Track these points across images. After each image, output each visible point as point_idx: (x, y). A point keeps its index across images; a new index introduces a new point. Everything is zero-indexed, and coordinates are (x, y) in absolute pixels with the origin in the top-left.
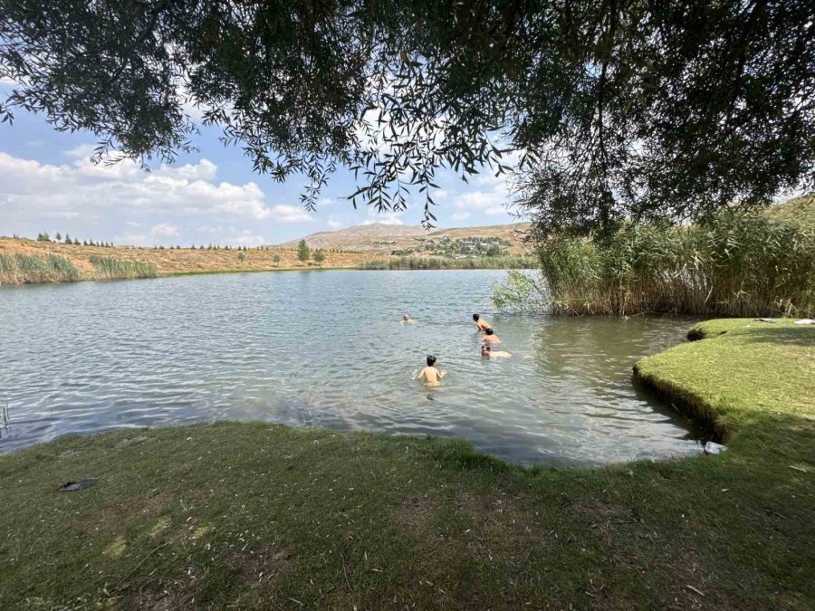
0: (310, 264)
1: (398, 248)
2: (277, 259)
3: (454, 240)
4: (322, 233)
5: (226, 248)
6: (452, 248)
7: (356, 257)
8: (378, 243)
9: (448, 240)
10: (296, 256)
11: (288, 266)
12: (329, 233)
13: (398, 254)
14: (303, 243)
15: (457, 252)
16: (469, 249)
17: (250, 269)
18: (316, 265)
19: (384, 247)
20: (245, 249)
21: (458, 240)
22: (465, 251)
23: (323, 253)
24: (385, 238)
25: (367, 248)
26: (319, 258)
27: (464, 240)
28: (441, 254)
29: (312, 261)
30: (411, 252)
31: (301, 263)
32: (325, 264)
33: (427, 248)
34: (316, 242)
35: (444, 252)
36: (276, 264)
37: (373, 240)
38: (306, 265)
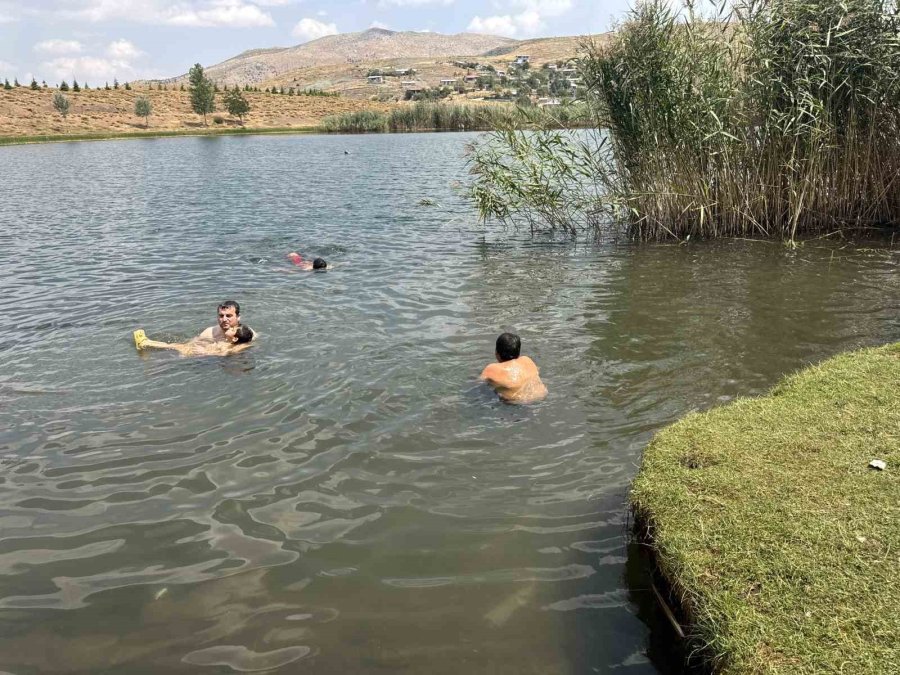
0: (219, 121)
1: (419, 84)
2: (143, 109)
3: (537, 65)
4: (260, 52)
5: (34, 86)
6: (531, 82)
7: (323, 103)
8: (375, 73)
9: (526, 66)
10: (189, 104)
11: (172, 123)
12: (276, 50)
13: (417, 99)
14: (197, 75)
15: (541, 93)
16: (566, 85)
17: (84, 132)
18: (230, 122)
19: (388, 84)
20: (76, 88)
21: (545, 66)
22: (558, 88)
23: (249, 97)
24: (393, 62)
25: (354, 84)
26: (238, 106)
27: (560, 65)
28: (508, 96)
29: (225, 114)
30: (444, 93)
31: (199, 118)
32: (253, 121)
33: (480, 84)
34: (248, 73)
35: (514, 92)
36: (143, 120)
37: (369, 67)
38: (210, 122)
